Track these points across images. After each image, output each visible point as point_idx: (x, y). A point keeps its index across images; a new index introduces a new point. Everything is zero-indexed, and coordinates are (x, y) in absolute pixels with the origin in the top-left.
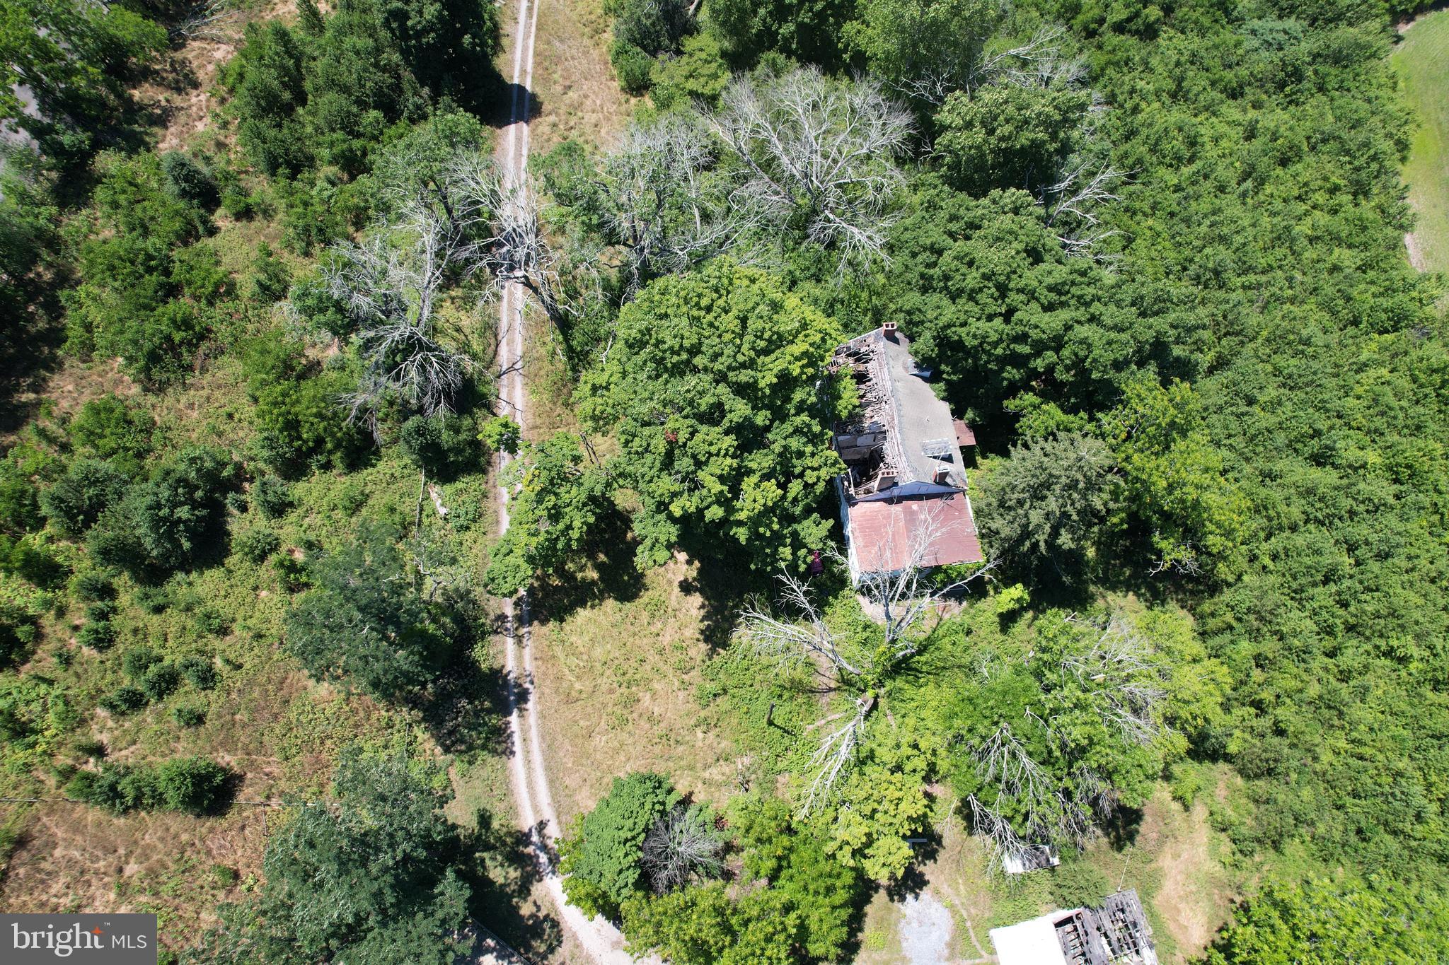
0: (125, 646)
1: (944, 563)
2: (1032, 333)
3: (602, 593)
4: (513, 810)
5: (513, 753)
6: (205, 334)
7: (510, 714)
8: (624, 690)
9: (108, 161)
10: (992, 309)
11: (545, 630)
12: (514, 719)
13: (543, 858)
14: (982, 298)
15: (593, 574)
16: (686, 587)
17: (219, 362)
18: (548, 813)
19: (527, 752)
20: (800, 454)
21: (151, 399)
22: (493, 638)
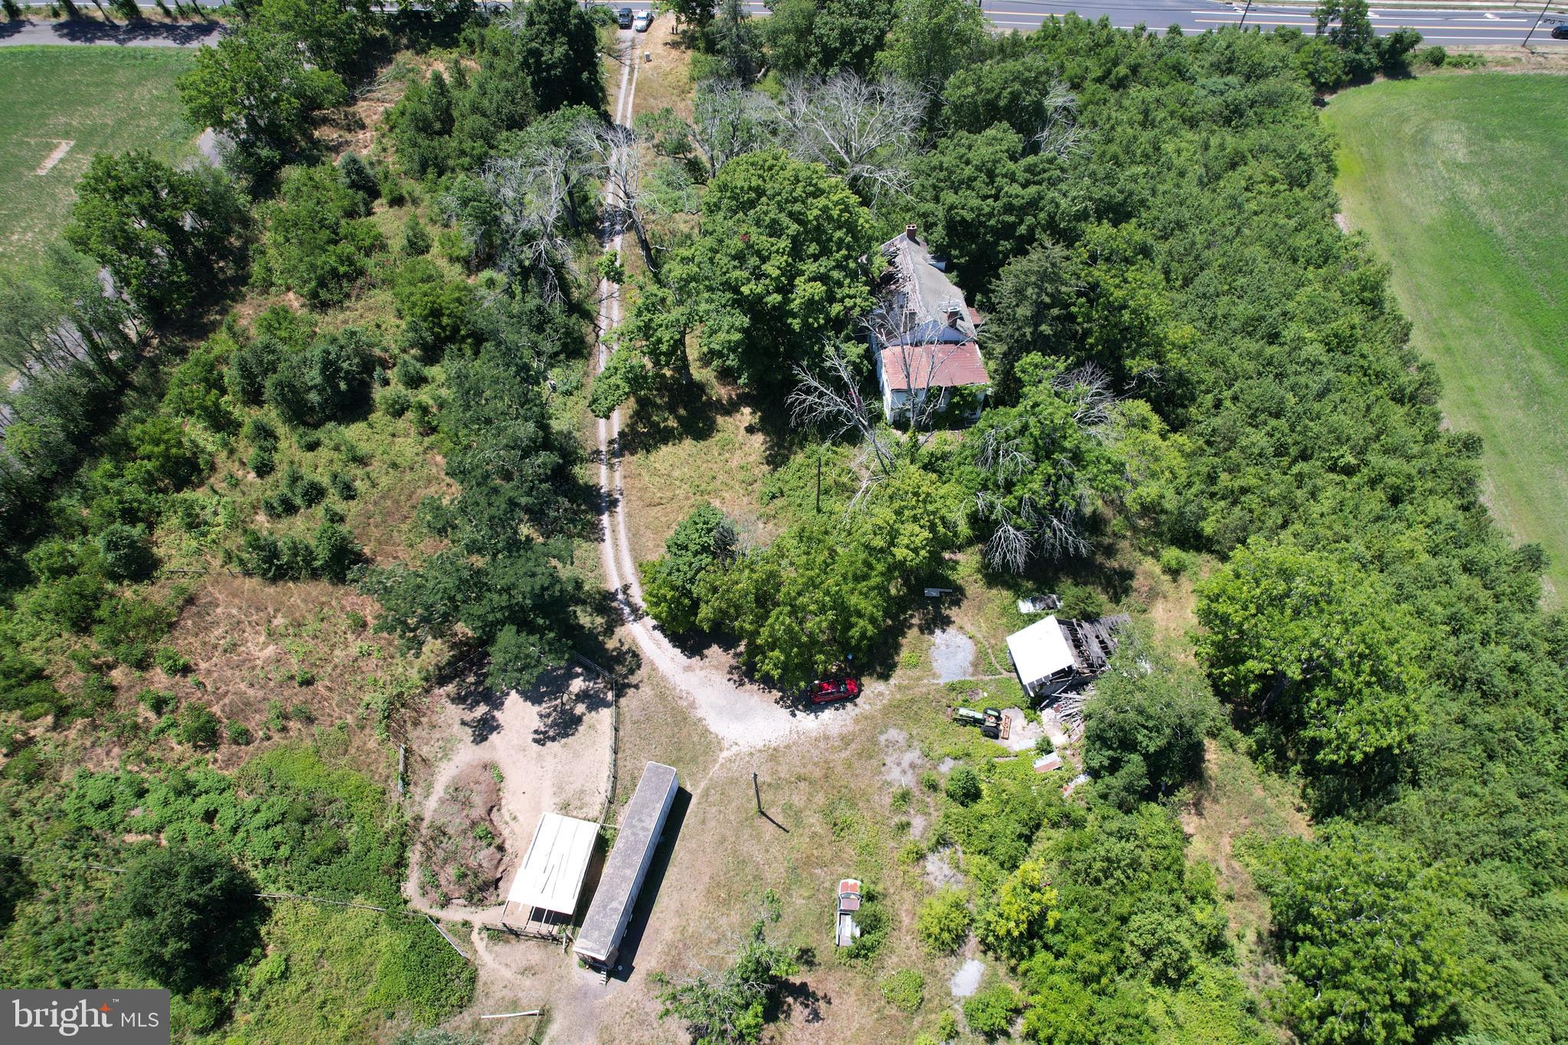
0: (282, 473)
1: (958, 384)
2: (1015, 202)
3: (681, 435)
4: (602, 578)
5: (603, 540)
6: (361, 272)
7: (602, 514)
8: (698, 497)
9: (293, 173)
10: (986, 191)
11: (635, 458)
12: (605, 518)
13: (627, 610)
14: (977, 184)
15: (672, 423)
16: (750, 430)
17: (371, 293)
18: (631, 577)
19: (615, 539)
20: (840, 284)
21: (316, 316)
22: (589, 465)
